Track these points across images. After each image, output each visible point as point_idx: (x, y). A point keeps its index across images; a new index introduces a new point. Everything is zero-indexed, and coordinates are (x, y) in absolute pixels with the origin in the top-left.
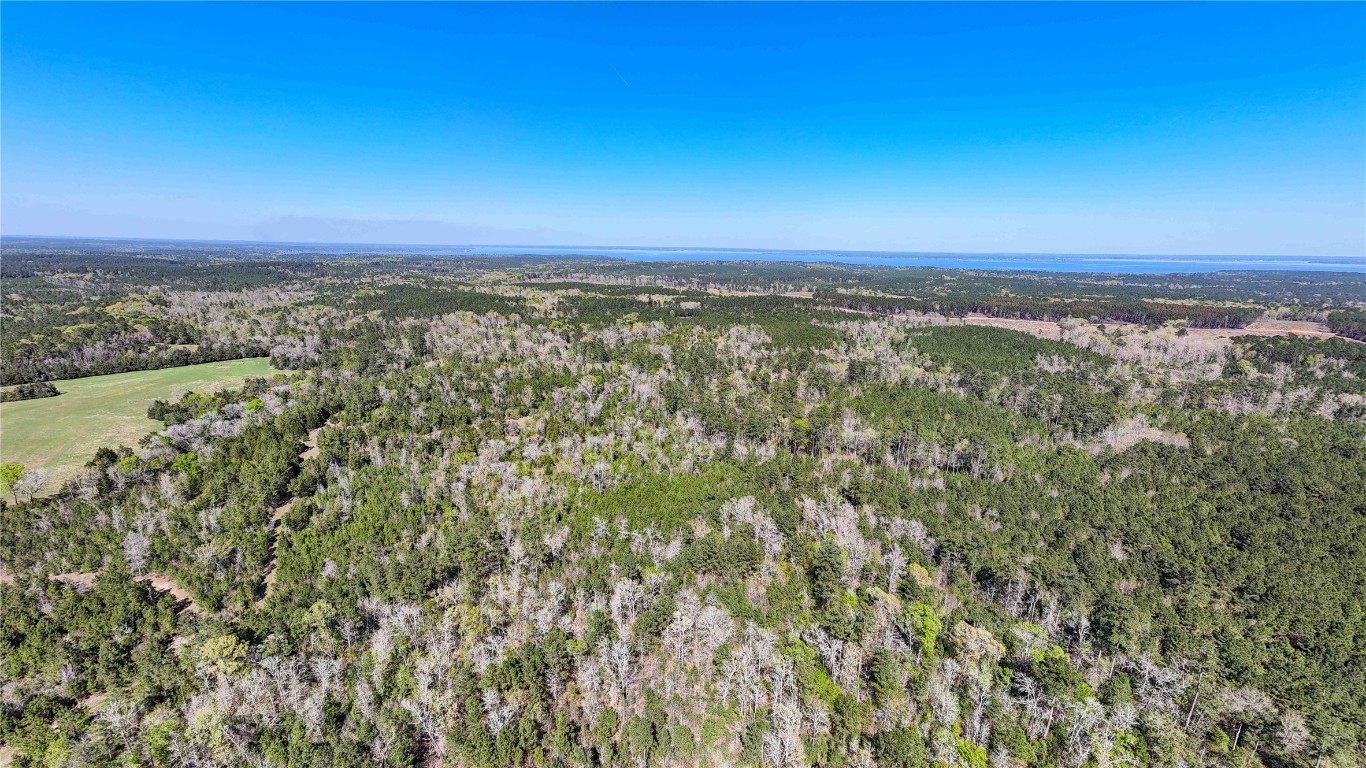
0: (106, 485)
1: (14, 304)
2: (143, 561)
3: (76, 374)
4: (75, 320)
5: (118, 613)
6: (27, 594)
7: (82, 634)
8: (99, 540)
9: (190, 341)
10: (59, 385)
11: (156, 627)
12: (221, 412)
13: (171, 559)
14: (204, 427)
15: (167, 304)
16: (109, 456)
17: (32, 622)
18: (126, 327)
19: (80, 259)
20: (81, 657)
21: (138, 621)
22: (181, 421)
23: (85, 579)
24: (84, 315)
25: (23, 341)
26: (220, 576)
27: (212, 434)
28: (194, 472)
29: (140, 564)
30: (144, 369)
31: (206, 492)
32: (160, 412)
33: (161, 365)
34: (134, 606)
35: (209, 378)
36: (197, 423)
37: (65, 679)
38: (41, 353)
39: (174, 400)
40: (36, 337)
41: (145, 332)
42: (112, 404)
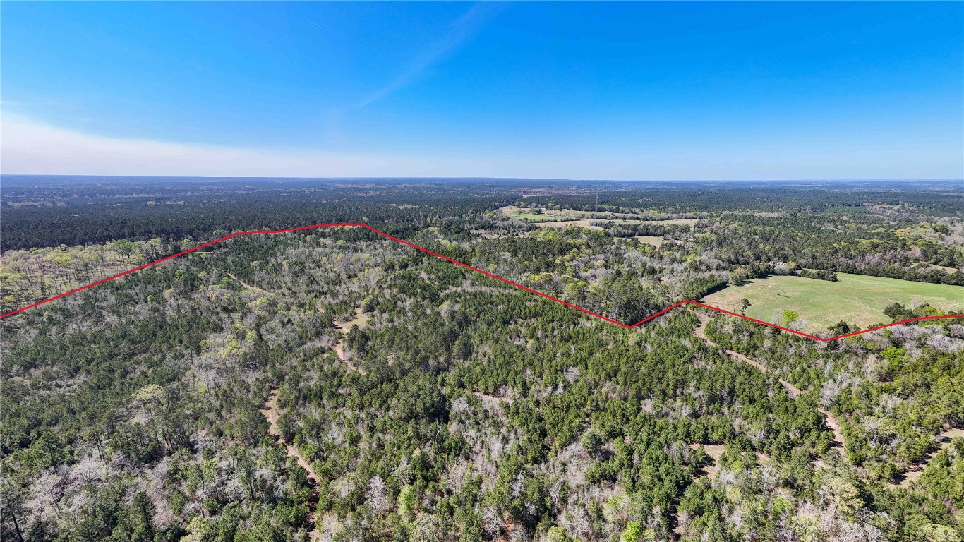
0: (833, 344)
1: (842, 222)
2: (829, 402)
3: (852, 271)
4: (871, 236)
5: (800, 421)
6: (767, 382)
7: (778, 419)
8: (812, 375)
9: (952, 264)
10: (840, 275)
11: (813, 444)
12: (946, 328)
13: (846, 411)
14: (924, 334)
15: (947, 232)
16: (844, 328)
17: (761, 396)
18: (904, 246)
19: (898, 195)
20: (771, 431)
21: (806, 434)
22: (907, 324)
23: (794, 391)
24: (878, 234)
25: (835, 245)
26: (873, 445)
27: (928, 342)
28: (895, 363)
29: (826, 402)
30: (900, 278)
31: (897, 382)
32: (895, 312)
33: (915, 278)
34: (809, 424)
35: (951, 297)
36: (919, 330)
37: (758, 435)
38: (840, 254)
39: (910, 306)
40: (843, 243)
41: (917, 251)
42: (865, 297)
